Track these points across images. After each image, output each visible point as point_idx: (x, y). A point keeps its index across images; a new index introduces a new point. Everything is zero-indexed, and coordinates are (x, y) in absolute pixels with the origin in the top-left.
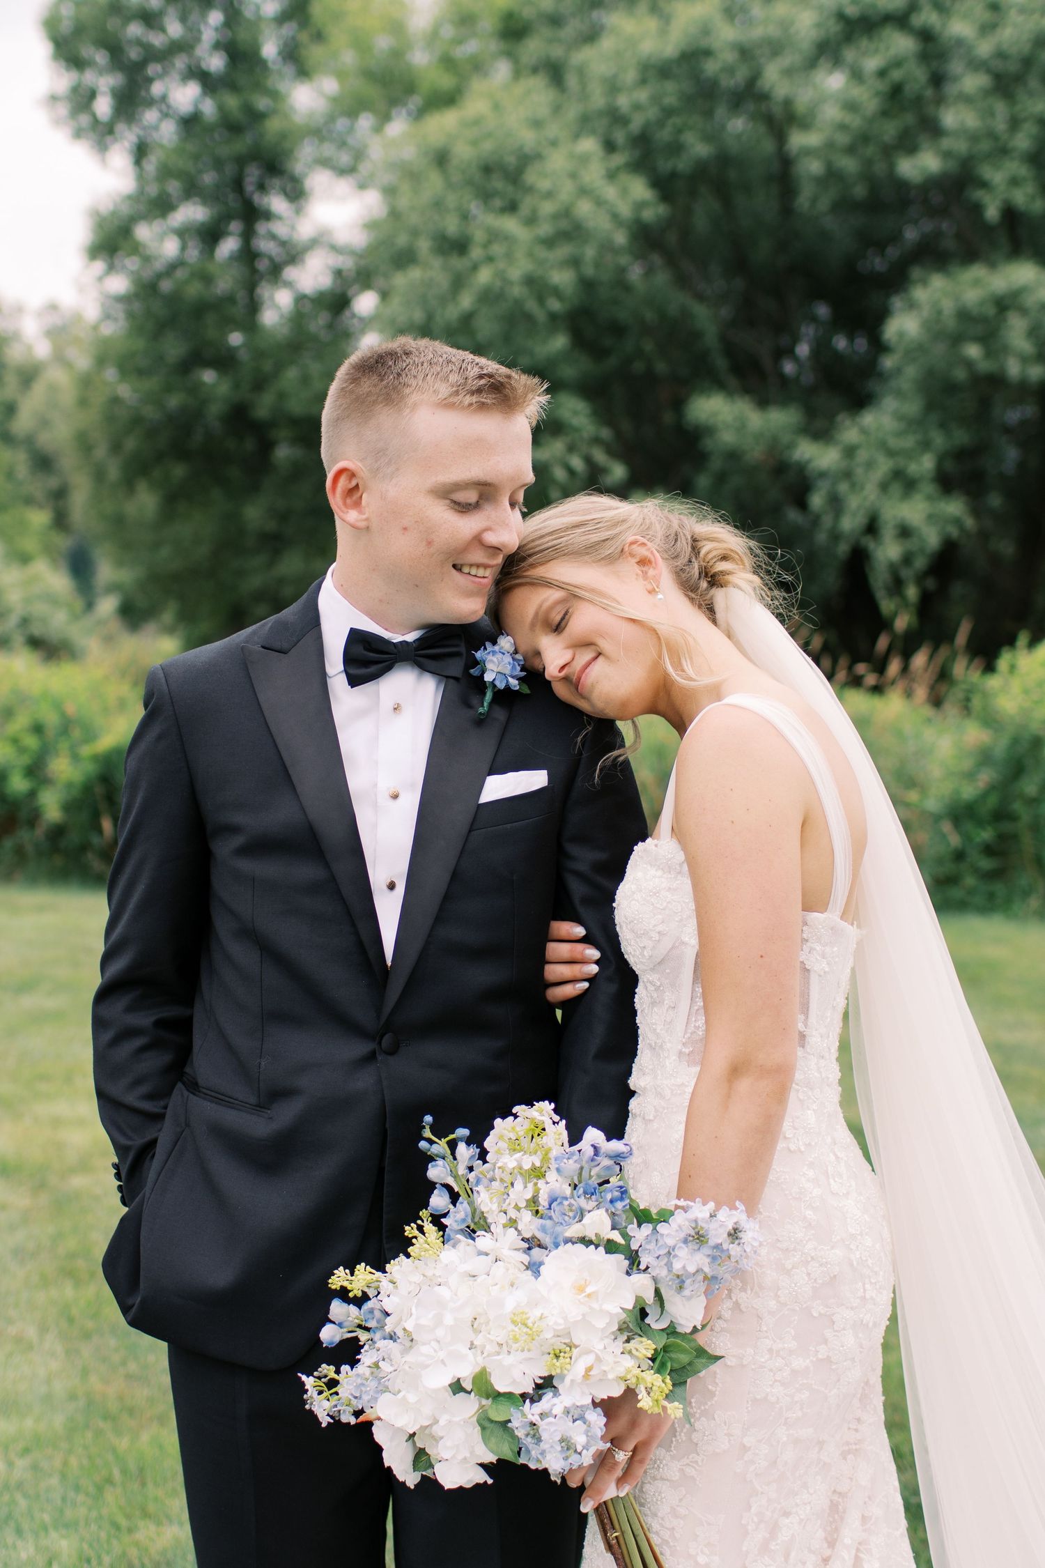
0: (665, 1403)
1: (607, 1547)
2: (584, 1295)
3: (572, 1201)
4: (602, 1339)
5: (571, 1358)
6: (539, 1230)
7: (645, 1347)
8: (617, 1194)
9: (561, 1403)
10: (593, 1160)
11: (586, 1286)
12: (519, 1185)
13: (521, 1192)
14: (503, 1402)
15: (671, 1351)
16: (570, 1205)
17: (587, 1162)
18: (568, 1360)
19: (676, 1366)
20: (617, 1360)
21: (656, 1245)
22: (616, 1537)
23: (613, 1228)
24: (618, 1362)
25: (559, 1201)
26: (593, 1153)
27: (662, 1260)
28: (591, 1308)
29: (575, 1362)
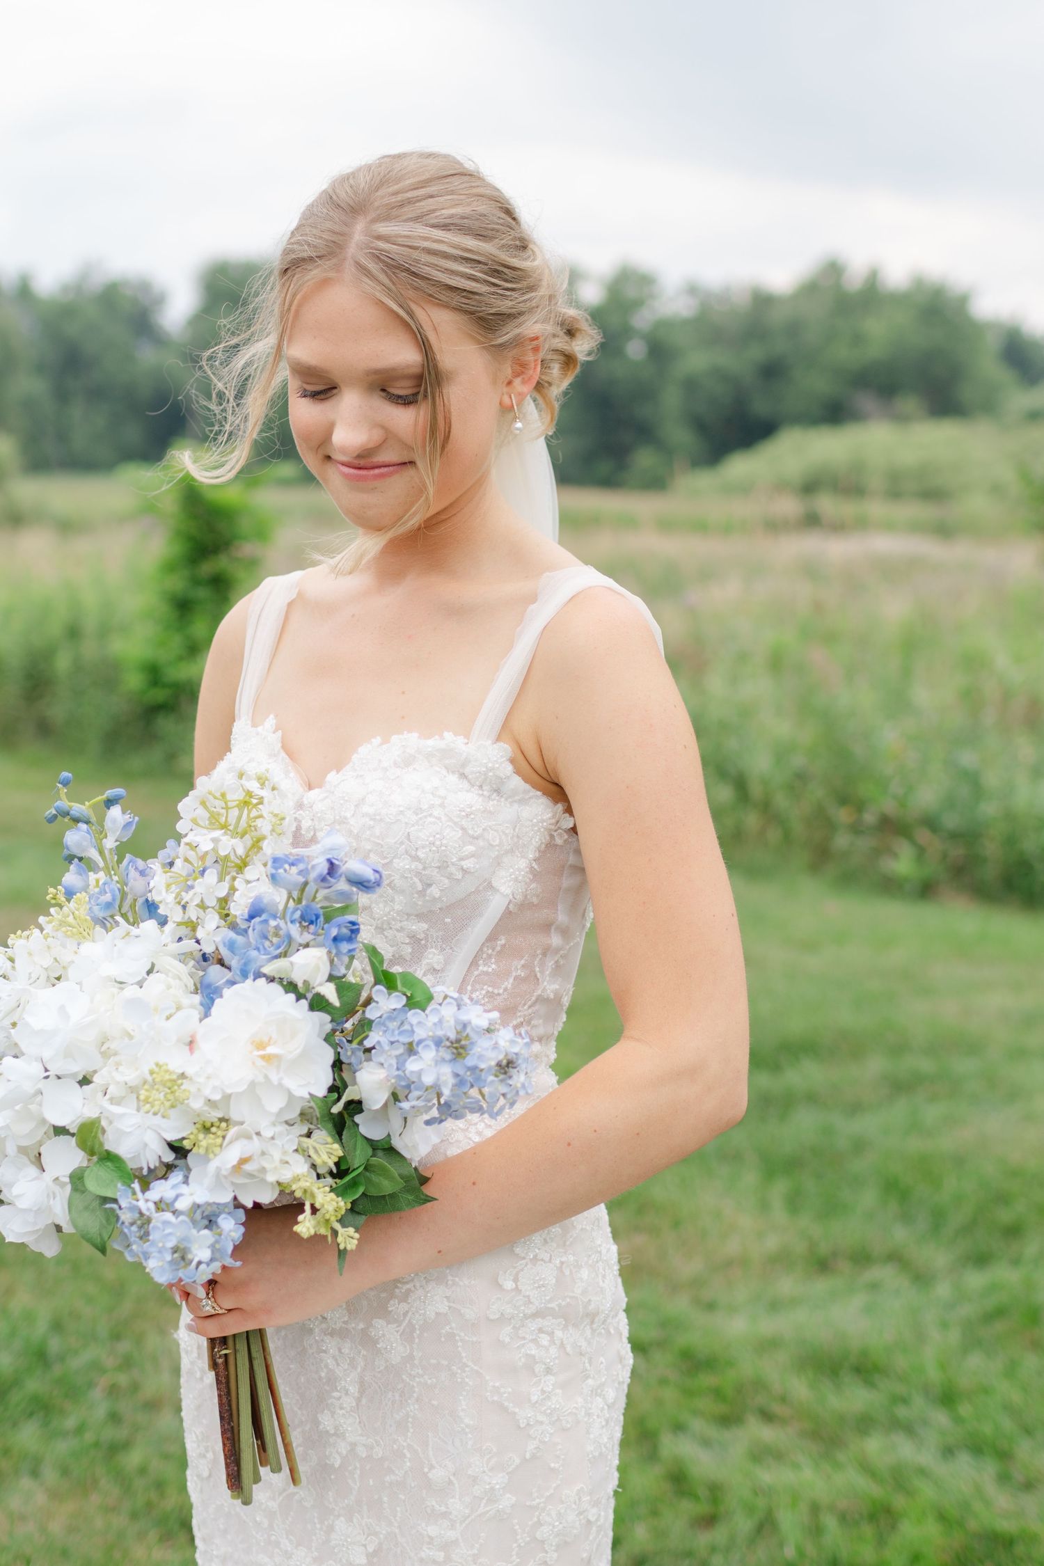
0: (337, 1226)
1: (211, 1363)
2: (262, 1053)
3: (282, 923)
4: (274, 1124)
5: (224, 1137)
6: (224, 944)
7: (327, 1150)
8: (345, 931)
9: (192, 1194)
10: (324, 880)
11: (269, 1044)
12: (211, 876)
13: (210, 886)
14: (108, 1170)
15: (374, 1172)
16: (277, 928)
17: (315, 880)
18: (219, 1141)
19: (373, 1192)
20: (287, 1158)
21: (399, 1028)
22: (226, 1355)
23: (331, 978)
24: (287, 1163)
25: (264, 917)
26: (326, 871)
27: (397, 1049)
28: (266, 1077)
29: (231, 1142)
